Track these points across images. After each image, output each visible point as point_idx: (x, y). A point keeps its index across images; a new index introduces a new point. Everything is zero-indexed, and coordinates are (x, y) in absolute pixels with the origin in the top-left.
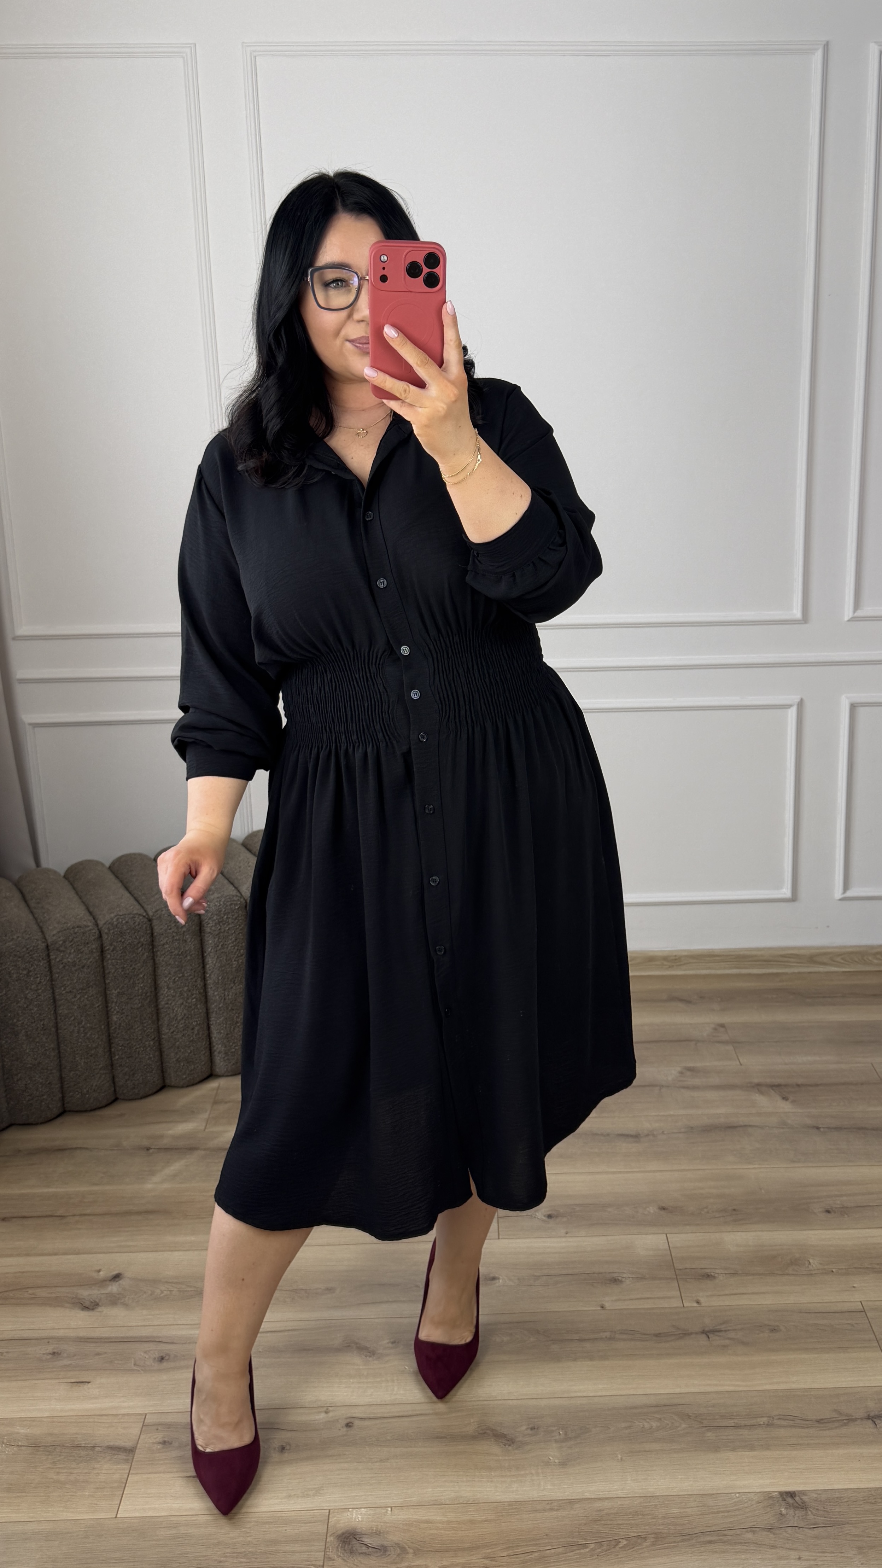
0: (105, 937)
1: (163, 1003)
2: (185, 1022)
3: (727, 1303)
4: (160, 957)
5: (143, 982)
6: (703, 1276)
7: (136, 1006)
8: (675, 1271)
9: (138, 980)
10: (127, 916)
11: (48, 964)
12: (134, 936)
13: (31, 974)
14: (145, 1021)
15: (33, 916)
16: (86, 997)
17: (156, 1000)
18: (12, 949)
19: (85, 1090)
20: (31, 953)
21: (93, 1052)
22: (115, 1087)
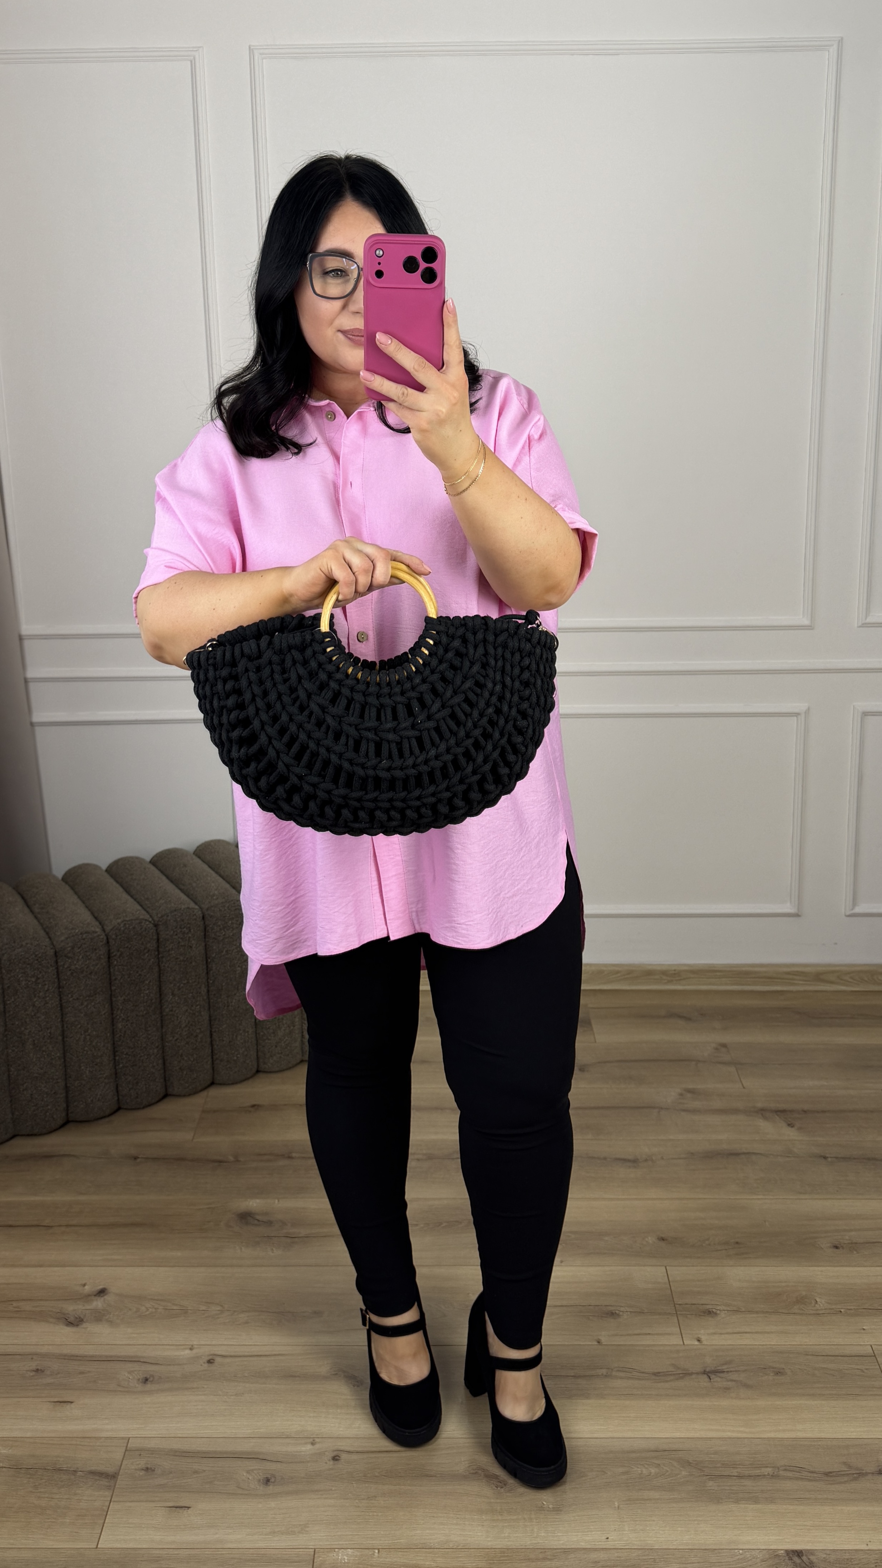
0: (112, 942)
1: (167, 1010)
2: (188, 1030)
3: (729, 1342)
4: (165, 963)
5: (148, 989)
6: (704, 1312)
7: (141, 1013)
8: (675, 1306)
9: (144, 987)
10: (133, 921)
11: (56, 970)
12: (141, 942)
13: (39, 981)
14: (149, 1029)
15: (39, 921)
16: (93, 1004)
17: (161, 1007)
18: (21, 956)
19: (89, 1100)
20: (39, 960)
21: (98, 1060)
22: (118, 1096)
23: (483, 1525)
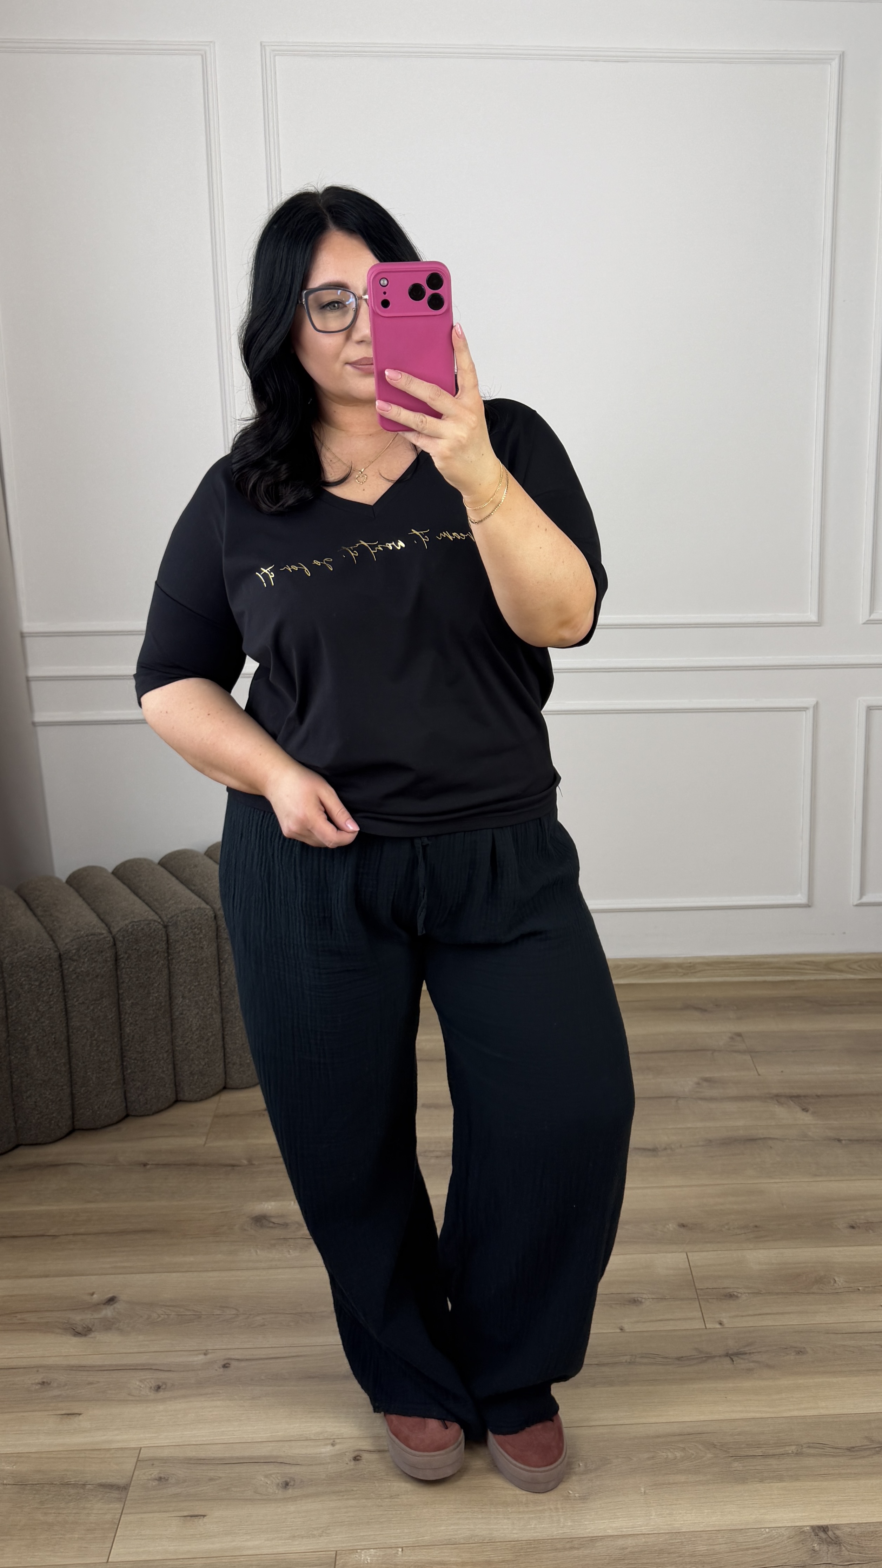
0: (119, 944)
1: (177, 1013)
2: (200, 1033)
3: (751, 1324)
4: (176, 965)
5: (158, 992)
6: (726, 1296)
7: (150, 1017)
8: (696, 1291)
9: (153, 989)
10: (142, 922)
11: (60, 974)
12: (149, 944)
13: (43, 985)
14: (159, 1033)
15: (42, 924)
16: (99, 1008)
17: (171, 1010)
18: (24, 958)
19: (96, 1107)
20: (43, 963)
21: (105, 1066)
22: (126, 1103)
23: (509, 1518)
